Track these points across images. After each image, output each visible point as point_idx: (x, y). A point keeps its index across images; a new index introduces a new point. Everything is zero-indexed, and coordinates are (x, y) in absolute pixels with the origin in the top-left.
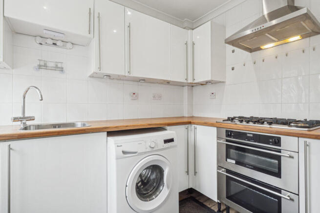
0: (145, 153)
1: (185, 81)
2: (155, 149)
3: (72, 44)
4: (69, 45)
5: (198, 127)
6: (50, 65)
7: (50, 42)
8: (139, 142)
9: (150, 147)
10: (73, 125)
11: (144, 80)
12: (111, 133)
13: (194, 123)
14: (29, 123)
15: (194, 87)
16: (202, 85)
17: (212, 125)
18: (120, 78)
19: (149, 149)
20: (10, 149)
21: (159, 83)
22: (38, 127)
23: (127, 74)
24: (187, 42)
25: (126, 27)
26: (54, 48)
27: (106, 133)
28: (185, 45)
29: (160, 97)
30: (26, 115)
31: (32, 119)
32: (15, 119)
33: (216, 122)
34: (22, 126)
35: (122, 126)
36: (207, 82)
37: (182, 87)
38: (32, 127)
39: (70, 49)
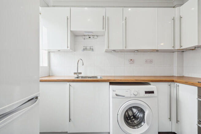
0: (130, 97)
1: (173, 49)
2: (137, 96)
3: (97, 36)
4: (96, 37)
5: (180, 85)
6: (88, 48)
7: (88, 37)
8: (127, 90)
9: (134, 94)
10: (96, 77)
11: (138, 51)
12: (111, 83)
13: (176, 82)
14: (79, 75)
15: (184, 52)
16: (192, 50)
17: (193, 84)
18: (122, 51)
19: (133, 96)
20: (70, 85)
21: (151, 52)
22: (82, 77)
23: (124, 49)
24: (174, 17)
25: (124, 20)
26: (90, 40)
27: (109, 83)
28: (173, 20)
29: (151, 62)
30: (79, 72)
31: (80, 73)
32: (75, 73)
33: (198, 82)
34: (77, 76)
35: (118, 79)
36: (195, 47)
37: (172, 53)
38: (80, 77)
39: (96, 39)
